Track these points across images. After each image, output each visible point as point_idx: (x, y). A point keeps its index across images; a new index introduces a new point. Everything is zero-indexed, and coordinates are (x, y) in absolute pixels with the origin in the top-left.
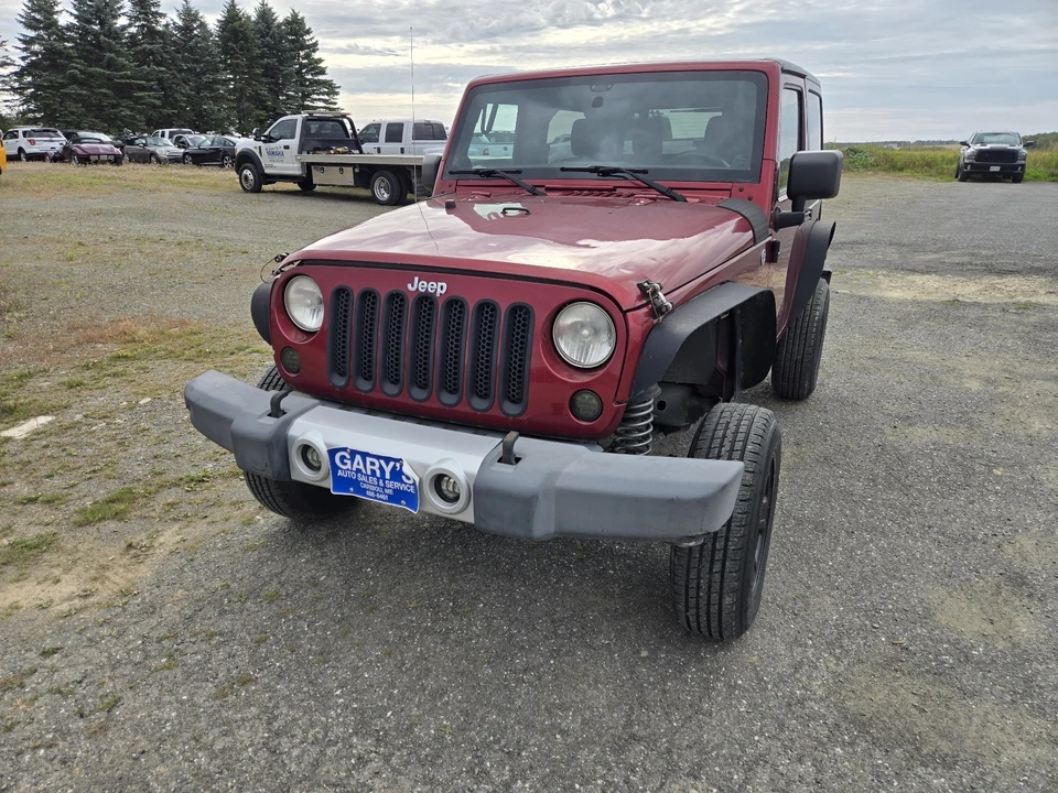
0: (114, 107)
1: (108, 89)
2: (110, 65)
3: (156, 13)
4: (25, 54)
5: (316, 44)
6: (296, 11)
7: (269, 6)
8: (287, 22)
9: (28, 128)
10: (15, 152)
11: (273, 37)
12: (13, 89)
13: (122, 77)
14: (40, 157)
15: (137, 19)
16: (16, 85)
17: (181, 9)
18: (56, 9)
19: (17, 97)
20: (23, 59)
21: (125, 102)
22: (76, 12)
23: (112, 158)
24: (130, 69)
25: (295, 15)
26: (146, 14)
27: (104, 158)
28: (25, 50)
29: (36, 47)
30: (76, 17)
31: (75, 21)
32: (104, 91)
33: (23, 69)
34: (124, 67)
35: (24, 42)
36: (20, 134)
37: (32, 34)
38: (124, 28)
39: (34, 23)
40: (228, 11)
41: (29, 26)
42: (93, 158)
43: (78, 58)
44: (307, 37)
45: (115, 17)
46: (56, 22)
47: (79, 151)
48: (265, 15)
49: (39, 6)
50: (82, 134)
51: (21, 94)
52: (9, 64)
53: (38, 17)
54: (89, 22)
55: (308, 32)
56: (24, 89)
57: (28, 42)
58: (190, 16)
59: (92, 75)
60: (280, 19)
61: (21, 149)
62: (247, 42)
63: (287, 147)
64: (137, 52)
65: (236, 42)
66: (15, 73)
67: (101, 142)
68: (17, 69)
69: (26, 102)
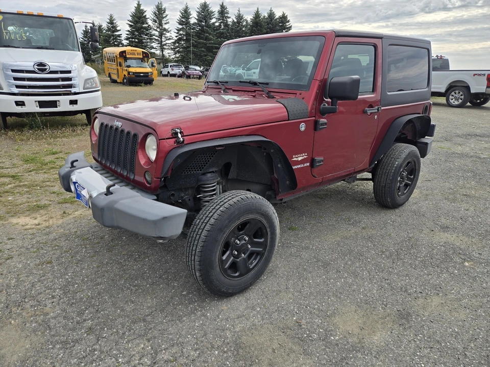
0: (206, 56)
1: (205, 48)
2: (207, 39)
3: (227, 16)
4: (177, 35)
5: (291, 27)
6: (285, 13)
7: (274, 11)
8: (280, 18)
9: (172, 64)
10: (167, 73)
11: (273, 25)
12: (171, 49)
13: (210, 44)
14: (174, 75)
15: (219, 19)
16: (172, 47)
17: (236, 14)
18: (190, 17)
19: (172, 52)
20: (176, 37)
21: (210, 54)
22: (197, 18)
23: (198, 76)
24: (214, 40)
25: (284, 14)
26: (223, 17)
27: (195, 76)
28: (177, 33)
29: (181, 32)
30: (197, 20)
31: (196, 21)
32: (203, 49)
33: (176, 41)
34: (211, 39)
35: (178, 30)
36: (169, 66)
37: (181, 27)
38: (214, 23)
39: (182, 23)
40: (255, 14)
41: (180, 24)
42: (192, 76)
43: (195, 36)
44: (288, 24)
45: (211, 19)
46: (189, 22)
47: (187, 74)
48: (271, 15)
49: (184, 16)
50: (190, 67)
51: (174, 51)
52: (171, 39)
53: (184, 20)
54: (201, 21)
55: (288, 22)
56: (175, 49)
57: (179, 30)
58: (240, 17)
59: (200, 43)
60: (277, 17)
61: (168, 72)
62: (261, 27)
63: (254, 73)
64: (217, 33)
65: (256, 27)
66: (173, 43)
67: (196, 70)
68: (173, 41)
69: (175, 54)
